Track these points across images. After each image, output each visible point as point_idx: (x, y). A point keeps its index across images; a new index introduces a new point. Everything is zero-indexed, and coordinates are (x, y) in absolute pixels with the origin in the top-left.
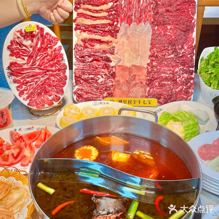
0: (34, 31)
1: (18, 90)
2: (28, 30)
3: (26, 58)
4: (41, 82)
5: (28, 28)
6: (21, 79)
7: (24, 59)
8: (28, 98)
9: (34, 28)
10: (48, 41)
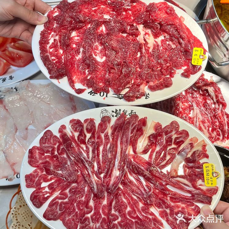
0: (203, 181)
1: (86, 121)
2: (207, 168)
3: (146, 157)
4: (89, 174)
5: (210, 168)
6: (106, 136)
7: (145, 152)
8: (64, 136)
9: (210, 182)
10: (180, 209)
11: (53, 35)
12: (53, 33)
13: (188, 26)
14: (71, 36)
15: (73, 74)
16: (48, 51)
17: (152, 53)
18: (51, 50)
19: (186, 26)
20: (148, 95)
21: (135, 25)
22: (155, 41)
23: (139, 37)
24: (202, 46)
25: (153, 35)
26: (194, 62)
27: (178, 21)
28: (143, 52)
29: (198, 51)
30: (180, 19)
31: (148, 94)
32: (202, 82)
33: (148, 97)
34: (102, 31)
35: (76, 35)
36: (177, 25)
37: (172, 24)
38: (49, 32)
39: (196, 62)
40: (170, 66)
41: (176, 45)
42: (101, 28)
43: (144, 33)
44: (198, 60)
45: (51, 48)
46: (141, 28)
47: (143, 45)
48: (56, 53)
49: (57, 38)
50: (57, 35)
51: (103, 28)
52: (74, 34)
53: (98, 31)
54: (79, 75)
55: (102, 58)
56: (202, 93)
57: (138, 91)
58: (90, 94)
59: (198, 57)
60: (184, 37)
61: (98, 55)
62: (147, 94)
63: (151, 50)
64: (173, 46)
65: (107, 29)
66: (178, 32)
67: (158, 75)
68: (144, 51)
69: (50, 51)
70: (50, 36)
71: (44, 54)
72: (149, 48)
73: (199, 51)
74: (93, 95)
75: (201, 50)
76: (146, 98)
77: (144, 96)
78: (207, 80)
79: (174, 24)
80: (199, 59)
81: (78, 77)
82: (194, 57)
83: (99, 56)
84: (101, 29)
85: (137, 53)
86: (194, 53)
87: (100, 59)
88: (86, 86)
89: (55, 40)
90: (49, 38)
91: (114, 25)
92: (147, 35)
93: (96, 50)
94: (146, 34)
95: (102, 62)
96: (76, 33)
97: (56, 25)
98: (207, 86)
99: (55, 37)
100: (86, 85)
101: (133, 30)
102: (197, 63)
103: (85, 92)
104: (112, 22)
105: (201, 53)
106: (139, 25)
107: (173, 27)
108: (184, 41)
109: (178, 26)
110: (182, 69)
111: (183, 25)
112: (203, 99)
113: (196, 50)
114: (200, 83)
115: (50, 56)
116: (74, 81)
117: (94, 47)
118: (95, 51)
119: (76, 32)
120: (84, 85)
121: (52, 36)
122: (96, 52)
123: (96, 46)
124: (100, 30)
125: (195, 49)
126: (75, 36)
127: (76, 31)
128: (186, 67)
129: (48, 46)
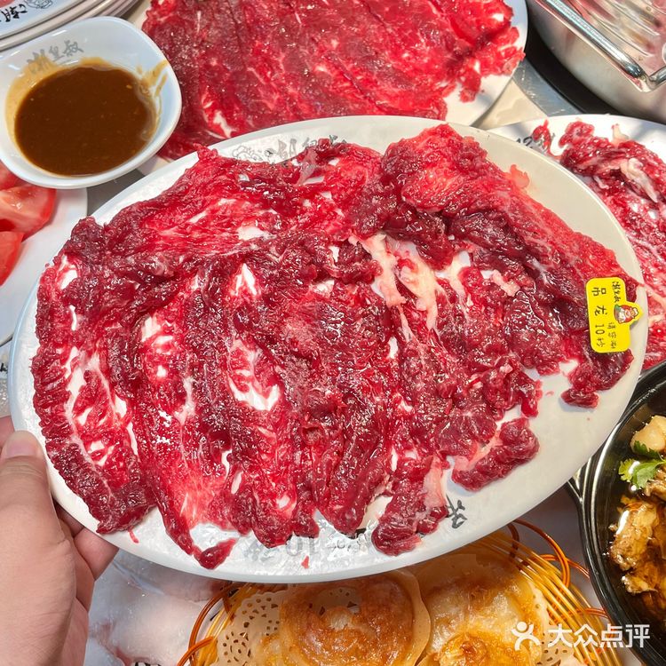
11: (75, 358)
12: (74, 352)
13: (548, 205)
14: (143, 340)
15: (177, 489)
16: (74, 428)
17: (437, 331)
18: (83, 419)
19: (538, 206)
20: (460, 511)
21: (353, 240)
22: (440, 282)
23: (378, 280)
24: (617, 266)
25: (427, 262)
26: (600, 344)
27: (505, 195)
28: (408, 340)
29: (604, 291)
30: (511, 184)
31: (459, 503)
32: (595, 152)
33: (460, 520)
34: (245, 292)
35: (158, 328)
36: (506, 209)
37: (488, 210)
38: (59, 351)
39: (607, 340)
40: (512, 372)
41: (518, 283)
42: (239, 278)
43: (393, 260)
44: (612, 330)
45: (79, 410)
46: (377, 246)
47: (401, 309)
48: (102, 422)
49: (95, 363)
50: (90, 354)
51: (246, 278)
52: (150, 327)
53: (232, 293)
54: (199, 486)
55: (266, 395)
56: (607, 187)
57: (420, 506)
58: (250, 556)
59: (611, 318)
60: (540, 249)
61: (250, 385)
62: (456, 506)
63: (431, 323)
64: (510, 289)
65: (260, 281)
66: (516, 236)
67: (478, 420)
68: (406, 331)
69: (78, 425)
70: (68, 365)
71: (59, 448)
72: (424, 313)
73: (611, 292)
74: (263, 560)
75: (616, 286)
76: (455, 526)
77: (448, 516)
78: (607, 139)
79: (495, 209)
80: (616, 323)
81: (199, 494)
82: (594, 321)
83: (257, 390)
84: (239, 284)
85: (386, 343)
86: (592, 302)
87: (261, 401)
88: (230, 529)
89: (87, 376)
90: (67, 376)
91: (281, 258)
92: (406, 269)
93: (240, 368)
94: (401, 263)
95: (269, 409)
96: (159, 322)
97: (80, 318)
98: (614, 161)
99: (86, 363)
100: (229, 524)
101: (353, 260)
102: (613, 344)
103: (232, 553)
104: (273, 249)
105: (617, 299)
106: (369, 239)
107: (494, 219)
108: (546, 263)
109: (510, 215)
110: (561, 374)
111: (529, 205)
112: (615, 203)
113: (596, 291)
114: (591, 155)
115: (82, 446)
116: (187, 517)
117: (229, 358)
118: (238, 372)
119: (157, 316)
120: (223, 526)
121: (75, 365)
122: (241, 378)
123: (238, 353)
124: (237, 289)
125: (591, 285)
126: (157, 335)
127: (156, 314)
128: (572, 365)
129: (69, 406)
